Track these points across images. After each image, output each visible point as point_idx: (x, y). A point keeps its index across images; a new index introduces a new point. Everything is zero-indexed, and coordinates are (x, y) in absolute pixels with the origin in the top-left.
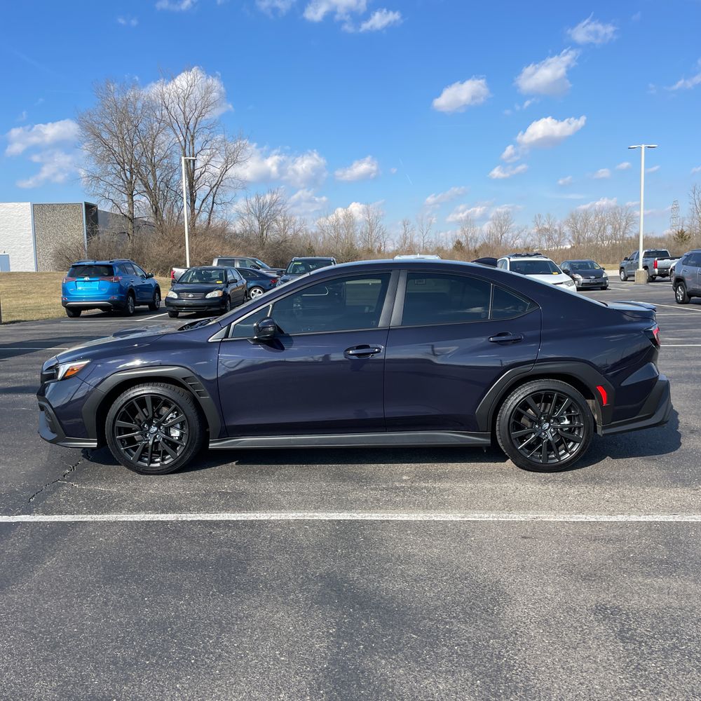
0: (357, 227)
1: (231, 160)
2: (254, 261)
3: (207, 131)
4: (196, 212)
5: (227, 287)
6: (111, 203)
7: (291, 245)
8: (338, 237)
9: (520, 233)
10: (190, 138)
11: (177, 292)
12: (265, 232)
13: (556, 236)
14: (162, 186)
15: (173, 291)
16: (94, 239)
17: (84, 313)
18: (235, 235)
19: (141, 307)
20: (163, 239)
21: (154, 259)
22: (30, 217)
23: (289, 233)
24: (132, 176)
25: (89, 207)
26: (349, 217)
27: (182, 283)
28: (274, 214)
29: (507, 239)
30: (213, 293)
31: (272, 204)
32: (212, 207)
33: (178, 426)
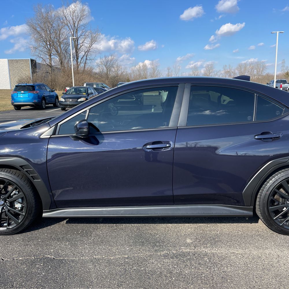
0: (148, 70)
1: (93, 40)
2: (102, 84)
3: (83, 27)
4: (79, 63)
5: (88, 96)
6: (41, 59)
7: (120, 78)
8: (140, 75)
9: (217, 73)
10: (75, 30)
11: (65, 98)
12: (109, 72)
13: (233, 74)
14: (64, 51)
15: (63, 98)
16: (34, 75)
17: (22, 108)
18: (96, 74)
19: (50, 105)
20: (64, 75)
21: (60, 84)
22: (7, 65)
23: (119, 73)
24: (50, 47)
25: (32, 61)
26: (145, 66)
27: (67, 94)
28: (112, 64)
29: (212, 75)
30: (81, 99)
31: (111, 60)
32: (86, 61)
33: (20, 200)
